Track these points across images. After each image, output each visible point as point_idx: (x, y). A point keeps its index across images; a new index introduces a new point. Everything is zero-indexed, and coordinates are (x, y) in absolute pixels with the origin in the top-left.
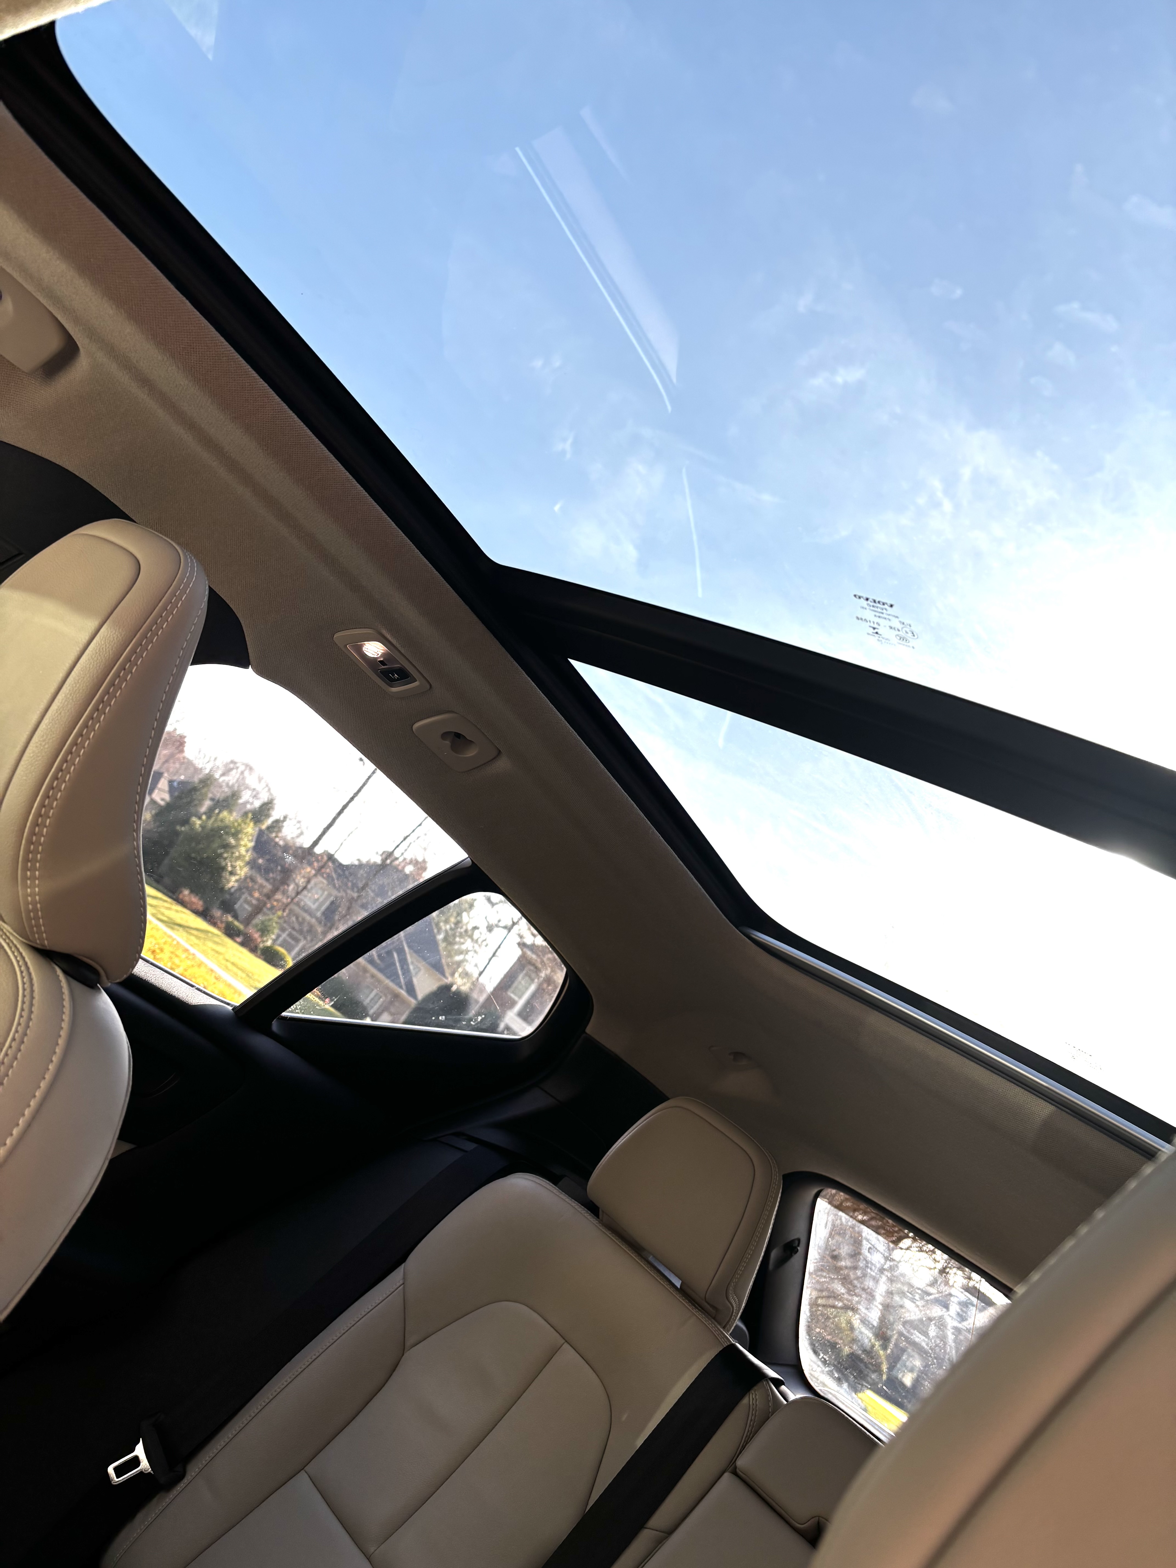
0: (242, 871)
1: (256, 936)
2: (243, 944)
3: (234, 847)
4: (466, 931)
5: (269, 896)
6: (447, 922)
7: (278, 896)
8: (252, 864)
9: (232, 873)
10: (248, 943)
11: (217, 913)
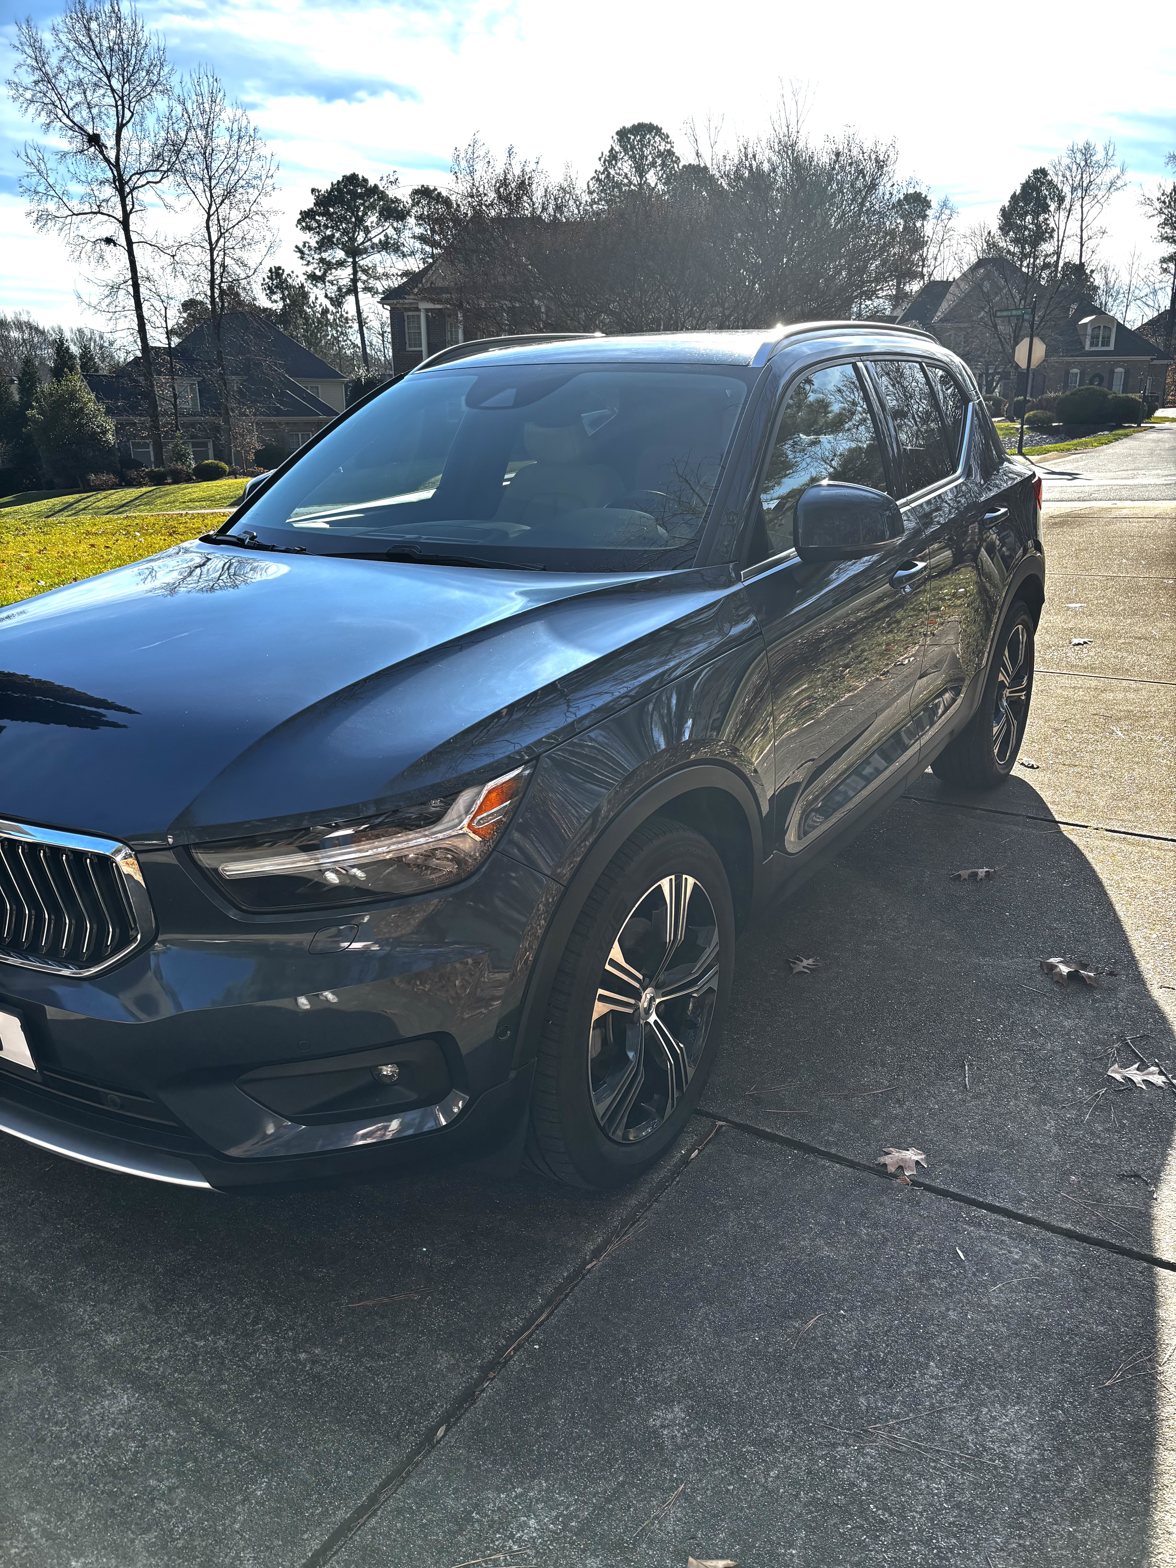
0: (110, 424)
1: (179, 466)
2: (175, 482)
3: (82, 408)
4: (319, 322)
5: (155, 426)
6: (296, 327)
7: (162, 420)
8: (109, 412)
9: (104, 432)
10: (179, 478)
11: (134, 474)
